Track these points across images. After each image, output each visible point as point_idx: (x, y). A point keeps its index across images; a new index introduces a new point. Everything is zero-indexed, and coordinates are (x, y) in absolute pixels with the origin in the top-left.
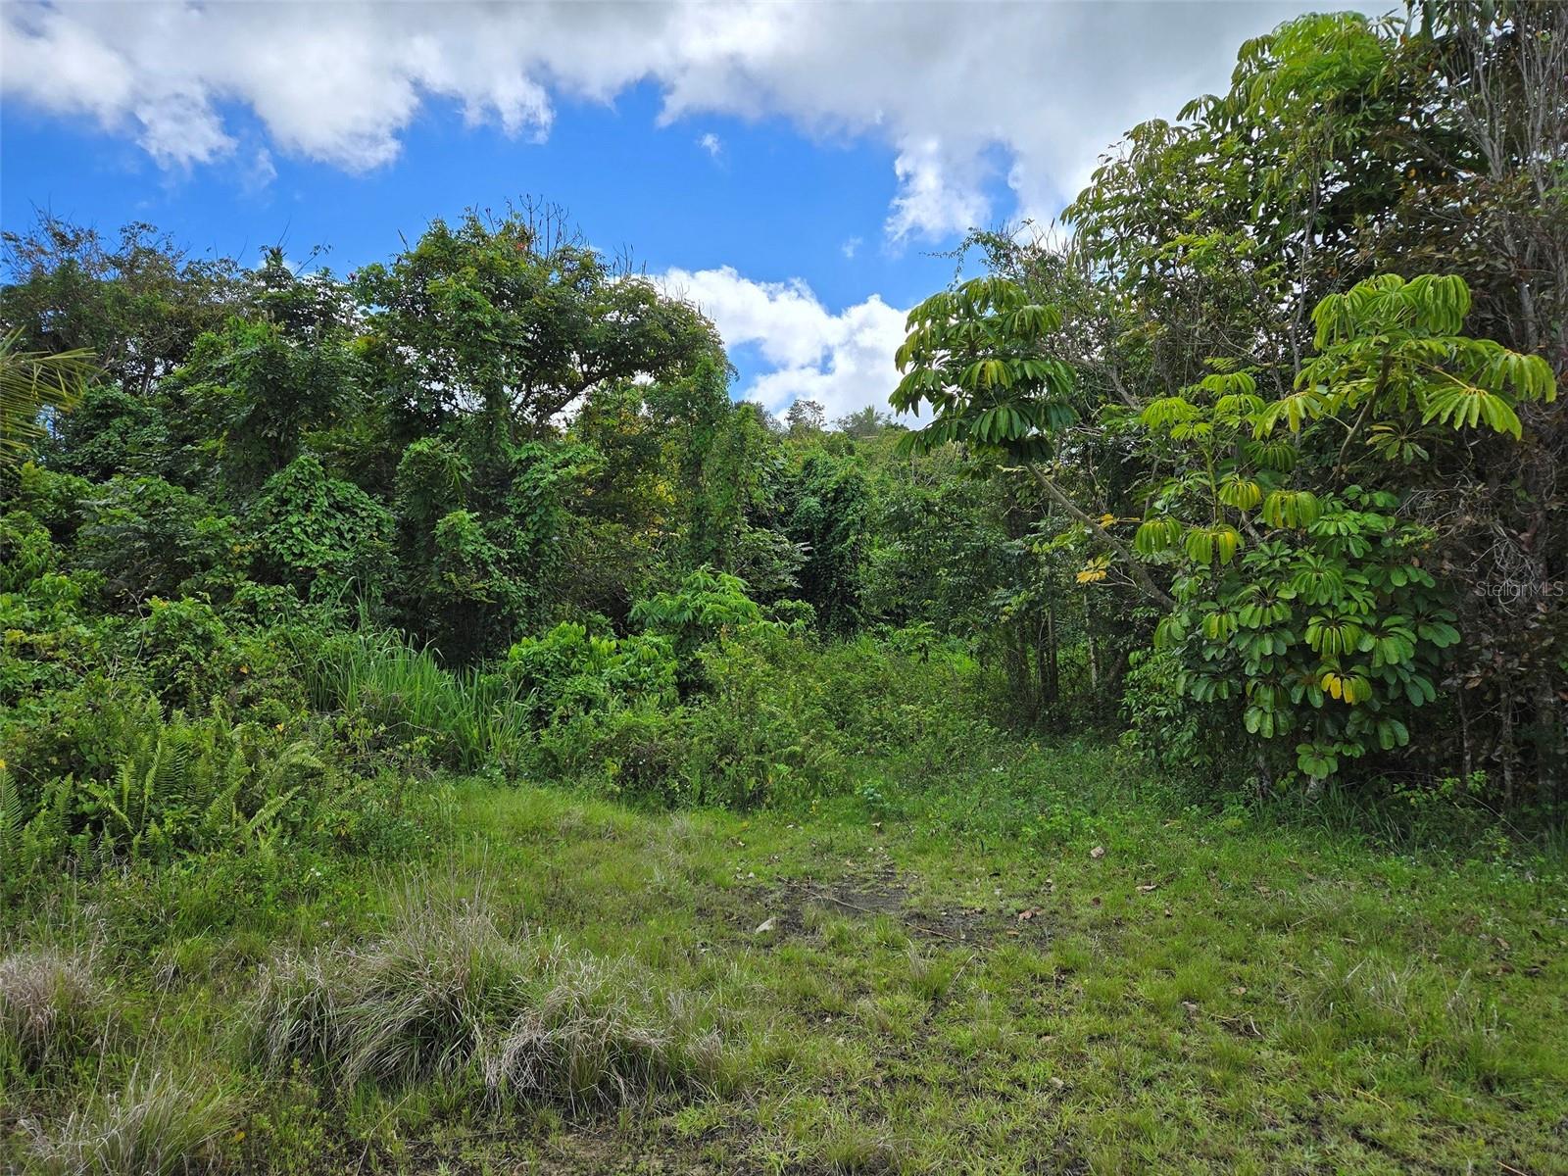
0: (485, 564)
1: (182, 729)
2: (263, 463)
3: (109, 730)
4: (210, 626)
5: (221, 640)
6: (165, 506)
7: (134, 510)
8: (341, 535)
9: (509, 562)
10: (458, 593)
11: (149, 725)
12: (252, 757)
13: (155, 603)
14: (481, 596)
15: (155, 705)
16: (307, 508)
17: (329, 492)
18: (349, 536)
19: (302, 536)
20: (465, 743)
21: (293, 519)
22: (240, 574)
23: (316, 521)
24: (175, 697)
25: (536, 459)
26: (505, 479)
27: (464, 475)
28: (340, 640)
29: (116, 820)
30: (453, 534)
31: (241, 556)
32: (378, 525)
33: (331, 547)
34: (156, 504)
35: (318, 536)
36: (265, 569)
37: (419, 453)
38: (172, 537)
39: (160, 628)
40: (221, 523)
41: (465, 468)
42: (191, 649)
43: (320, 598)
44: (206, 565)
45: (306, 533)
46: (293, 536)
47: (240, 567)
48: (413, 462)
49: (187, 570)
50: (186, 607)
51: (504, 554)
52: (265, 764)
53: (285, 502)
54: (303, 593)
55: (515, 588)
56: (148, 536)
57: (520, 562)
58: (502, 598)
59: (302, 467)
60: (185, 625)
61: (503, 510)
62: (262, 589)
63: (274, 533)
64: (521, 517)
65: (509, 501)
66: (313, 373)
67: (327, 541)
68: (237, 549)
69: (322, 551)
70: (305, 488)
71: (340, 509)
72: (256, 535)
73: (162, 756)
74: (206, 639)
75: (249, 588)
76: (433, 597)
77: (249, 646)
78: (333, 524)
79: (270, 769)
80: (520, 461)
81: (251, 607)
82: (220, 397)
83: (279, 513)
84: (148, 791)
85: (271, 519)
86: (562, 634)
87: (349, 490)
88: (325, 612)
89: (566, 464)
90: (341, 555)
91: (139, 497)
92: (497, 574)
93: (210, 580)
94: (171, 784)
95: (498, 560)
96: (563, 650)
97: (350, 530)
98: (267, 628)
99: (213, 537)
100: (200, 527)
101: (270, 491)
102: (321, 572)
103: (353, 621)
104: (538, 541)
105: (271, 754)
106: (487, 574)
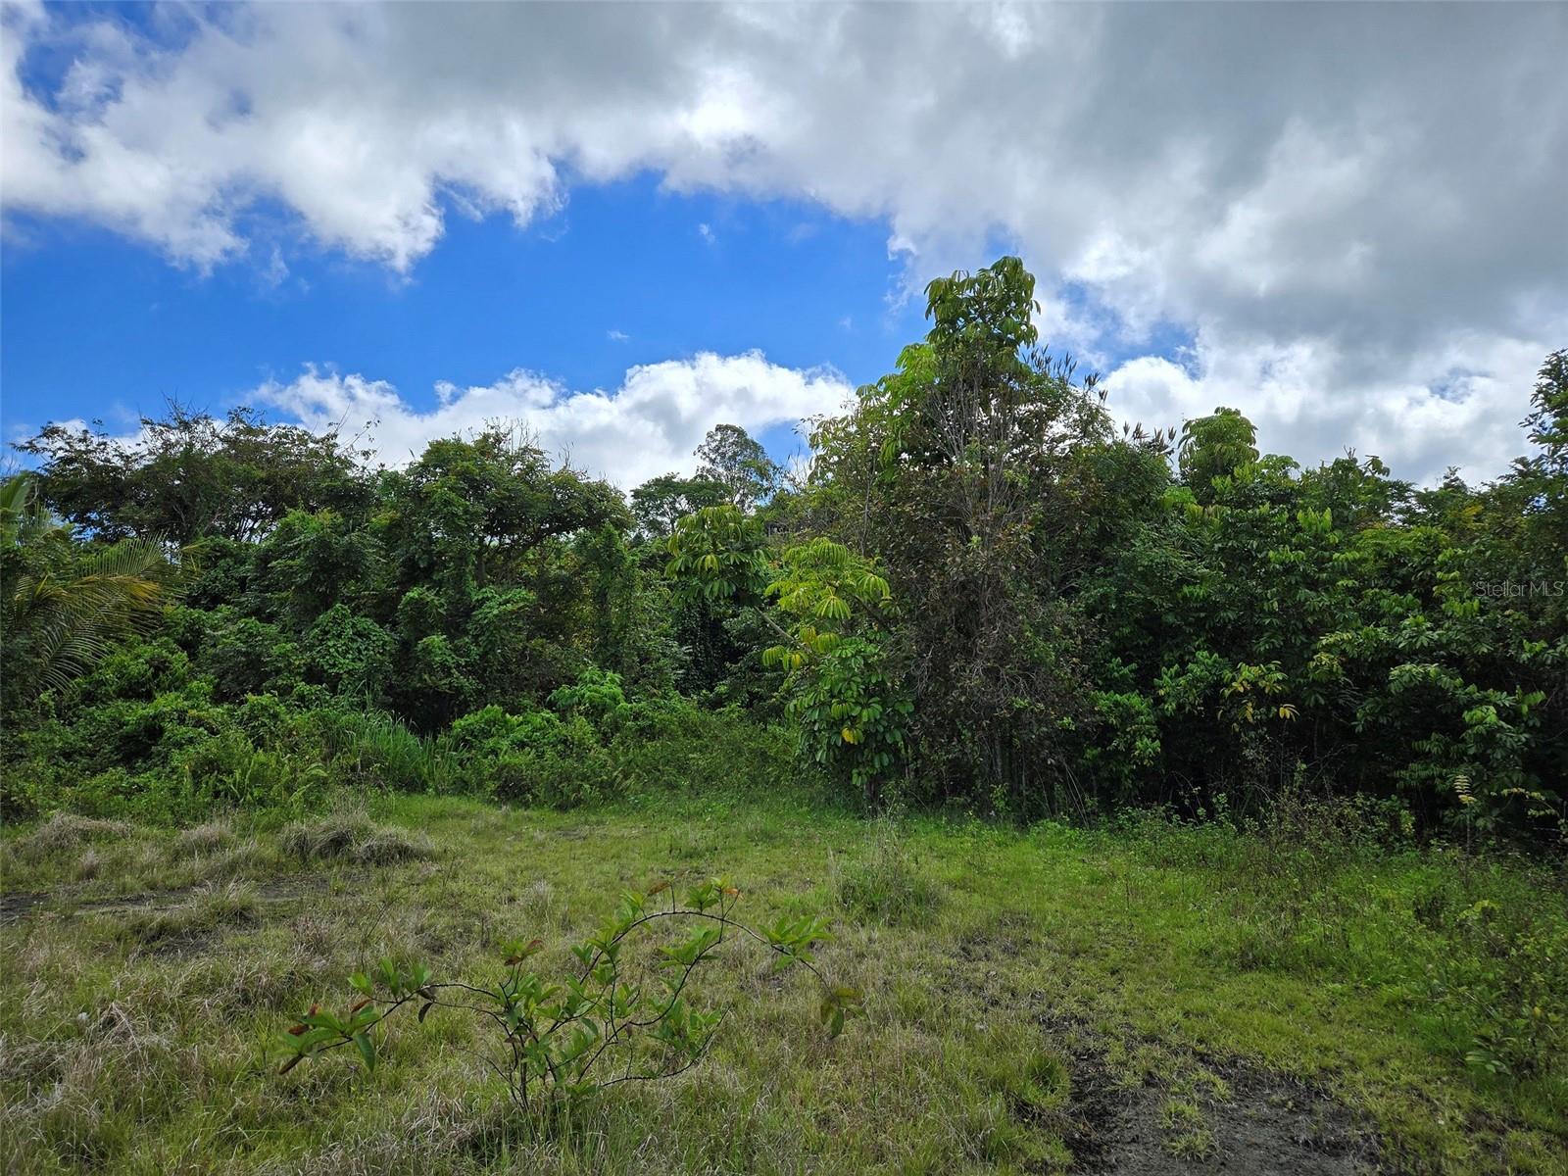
0: (450, 668)
1: (261, 756)
2: (316, 606)
3: (230, 756)
4: (277, 708)
5: (282, 716)
6: (256, 636)
7: (237, 639)
8: (360, 652)
9: (465, 667)
10: (431, 687)
11: (247, 754)
12: (294, 770)
13: (250, 696)
14: (445, 689)
15: (250, 745)
16: (339, 636)
17: (354, 626)
18: (364, 653)
19: (335, 654)
20: (420, 777)
21: (330, 643)
22: (297, 678)
23: (344, 644)
24: (259, 743)
25: (488, 599)
26: (468, 611)
27: (440, 610)
28: (352, 717)
29: (234, 793)
30: (427, 650)
31: (299, 667)
32: (383, 645)
33: (353, 660)
34: (251, 634)
35: (344, 655)
36: (313, 675)
37: (412, 598)
38: (259, 655)
39: (252, 710)
40: (289, 646)
41: (442, 605)
42: (267, 721)
43: (343, 692)
44: (278, 671)
45: (337, 651)
46: (330, 654)
47: (299, 674)
48: (408, 603)
49: (268, 675)
50: (265, 699)
51: (462, 661)
52: (299, 774)
53: (327, 633)
54: (334, 690)
55: (469, 684)
56: (246, 654)
57: (473, 666)
58: (459, 690)
59: (337, 611)
60: (264, 708)
61: (466, 632)
62: (308, 687)
63: (319, 652)
64: (476, 637)
65: (469, 627)
66: (348, 551)
67: (350, 656)
68: (297, 663)
69: (346, 663)
70: (339, 624)
71: (361, 635)
72: (308, 654)
73: (254, 767)
74: (275, 716)
75: (302, 686)
76: (416, 690)
77: (299, 719)
78: (355, 646)
79: (302, 777)
80: (478, 601)
81: (302, 698)
82: (291, 567)
83: (322, 640)
84: (247, 781)
85: (317, 643)
86: (488, 712)
87: (366, 623)
88: (343, 700)
89: (507, 602)
90: (359, 665)
91: (241, 631)
92: (456, 674)
93: (280, 682)
94: (256, 779)
95: (458, 666)
96: (487, 722)
97: (366, 649)
98: (309, 709)
99: (284, 655)
100: (275, 650)
101: (317, 626)
102: (345, 676)
103: (363, 706)
104: (486, 653)
105: (303, 771)
106: (450, 675)
